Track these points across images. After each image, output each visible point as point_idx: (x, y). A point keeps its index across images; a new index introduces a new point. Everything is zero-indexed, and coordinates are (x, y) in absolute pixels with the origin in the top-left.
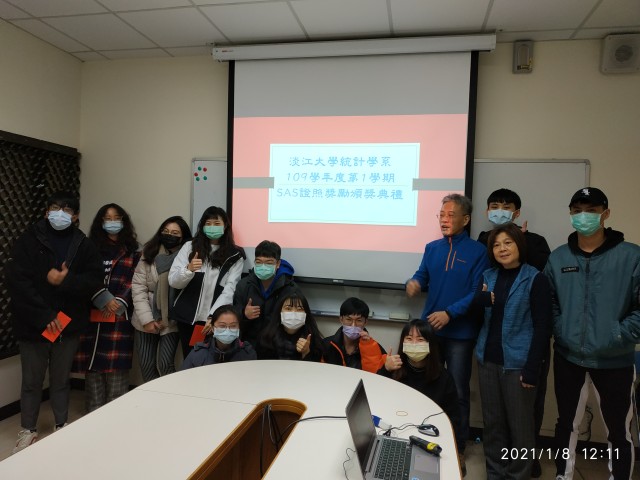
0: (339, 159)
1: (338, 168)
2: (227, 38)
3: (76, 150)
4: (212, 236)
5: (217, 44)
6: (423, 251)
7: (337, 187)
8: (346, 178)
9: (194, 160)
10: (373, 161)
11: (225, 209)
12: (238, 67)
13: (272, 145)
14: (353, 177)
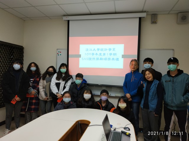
0: (100, 49)
1: (100, 52)
2: (67, 14)
3: (22, 46)
4: (63, 72)
5: (64, 16)
6: (125, 76)
7: (100, 57)
8: (102, 54)
9: (57, 49)
10: (110, 49)
11: (67, 64)
12: (70, 22)
13: (80, 45)
14: (104, 54)
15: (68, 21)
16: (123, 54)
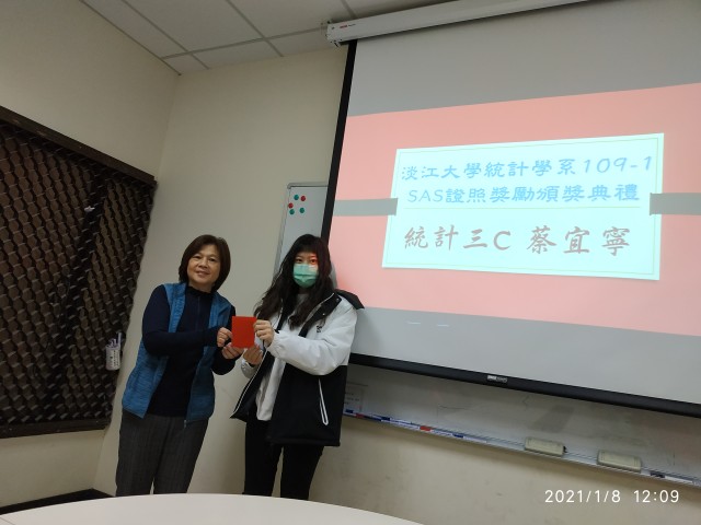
2: (349, 10)
3: (152, 177)
5: (336, 20)
9: (291, 186)
12: (360, 48)
13: (399, 151)
15: (352, 45)
16: (660, 191)
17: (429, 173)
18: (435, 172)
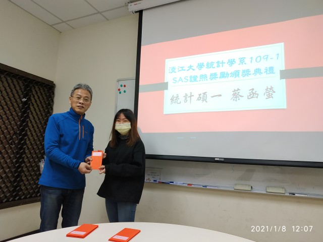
3: (53, 82)
9: (118, 81)
12: (144, 13)
16: (284, 69)
17: (181, 69)
18: (184, 69)
